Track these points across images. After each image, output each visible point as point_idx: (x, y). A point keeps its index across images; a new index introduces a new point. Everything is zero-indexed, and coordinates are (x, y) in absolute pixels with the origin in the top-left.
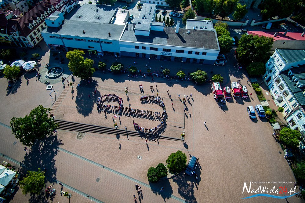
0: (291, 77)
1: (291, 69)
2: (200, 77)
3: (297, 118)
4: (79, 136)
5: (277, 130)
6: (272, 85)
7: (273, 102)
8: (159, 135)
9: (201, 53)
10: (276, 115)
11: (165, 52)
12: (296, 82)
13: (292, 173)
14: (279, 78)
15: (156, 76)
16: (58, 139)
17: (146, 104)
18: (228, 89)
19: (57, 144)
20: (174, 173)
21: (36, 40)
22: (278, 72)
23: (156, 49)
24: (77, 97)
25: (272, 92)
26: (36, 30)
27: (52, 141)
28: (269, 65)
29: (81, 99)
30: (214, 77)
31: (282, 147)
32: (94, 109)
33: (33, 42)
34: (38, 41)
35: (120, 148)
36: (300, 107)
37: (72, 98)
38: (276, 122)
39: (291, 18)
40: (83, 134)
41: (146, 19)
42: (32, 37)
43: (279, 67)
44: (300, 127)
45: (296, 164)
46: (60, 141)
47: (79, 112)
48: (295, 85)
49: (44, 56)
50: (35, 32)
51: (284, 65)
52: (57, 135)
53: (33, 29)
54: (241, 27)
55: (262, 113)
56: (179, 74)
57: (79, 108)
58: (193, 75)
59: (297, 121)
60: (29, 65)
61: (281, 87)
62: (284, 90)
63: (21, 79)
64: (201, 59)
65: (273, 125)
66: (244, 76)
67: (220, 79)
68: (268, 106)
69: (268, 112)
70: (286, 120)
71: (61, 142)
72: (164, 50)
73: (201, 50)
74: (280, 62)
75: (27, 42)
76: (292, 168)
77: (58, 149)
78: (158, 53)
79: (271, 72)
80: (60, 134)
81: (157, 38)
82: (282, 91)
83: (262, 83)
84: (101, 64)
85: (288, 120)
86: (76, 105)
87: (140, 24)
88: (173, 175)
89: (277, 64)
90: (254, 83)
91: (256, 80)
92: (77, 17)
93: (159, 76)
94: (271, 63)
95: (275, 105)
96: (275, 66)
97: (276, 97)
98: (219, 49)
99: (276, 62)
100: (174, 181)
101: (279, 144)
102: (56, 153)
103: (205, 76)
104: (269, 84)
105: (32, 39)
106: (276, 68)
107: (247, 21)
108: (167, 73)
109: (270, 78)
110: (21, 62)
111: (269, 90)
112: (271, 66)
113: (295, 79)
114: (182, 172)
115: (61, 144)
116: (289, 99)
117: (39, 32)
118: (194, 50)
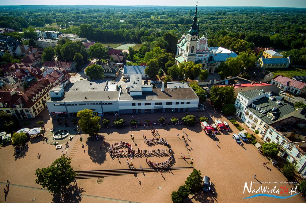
0: (255, 108)
1: (253, 103)
2: (190, 119)
3: (270, 135)
4: (99, 181)
5: (259, 148)
6: (244, 118)
7: (249, 129)
8: (172, 167)
9: (185, 103)
10: (255, 138)
11: (158, 106)
12: (260, 110)
13: (283, 175)
14: (247, 111)
15: (154, 125)
16: (78, 188)
17: (152, 146)
18: (214, 126)
19: (78, 192)
20: (194, 193)
21: (37, 111)
22: (245, 107)
23: (150, 104)
24: (88, 150)
25: (246, 123)
26: (37, 103)
27: (73, 191)
28: (237, 104)
29: (93, 151)
30: (201, 119)
31: (268, 159)
32: (107, 157)
33: (35, 113)
34: (39, 112)
35: (140, 184)
36: (269, 126)
37: (84, 152)
38: (257, 142)
39: (240, 77)
40: (102, 179)
41: (136, 84)
42: (34, 109)
43: (245, 103)
44: (275, 141)
45: (282, 168)
46: (81, 189)
47: (94, 161)
48: (260, 113)
49: (47, 123)
50: (37, 104)
51: (247, 101)
52: (77, 184)
53: (35, 102)
54: (207, 85)
55: (245, 138)
56: (173, 120)
57: (93, 158)
58: (184, 119)
59: (271, 137)
60: (36, 131)
61: (251, 117)
62: (254, 118)
63: (27, 144)
64: (186, 108)
65: (255, 145)
66: (222, 116)
67: (205, 119)
68: (247, 133)
69: (248, 136)
70: (263, 140)
71: (83, 190)
72: (157, 104)
73: (185, 101)
74: (244, 100)
75: (30, 113)
76: (281, 172)
77: (81, 196)
78: (152, 107)
79: (240, 108)
80: (80, 183)
81: (149, 96)
82: (253, 120)
83: (236, 118)
84: (105, 121)
85: (265, 139)
86: (90, 157)
87: (133, 87)
88: (193, 195)
89: (242, 102)
90: (231, 119)
91: (232, 117)
92: (74, 90)
93: (156, 125)
94: (238, 103)
95: (252, 131)
96: (241, 104)
97: (250, 126)
98: (198, 98)
99: (241, 101)
100: (196, 200)
101: (265, 157)
102: (80, 199)
103: (194, 118)
104: (241, 118)
105: (34, 110)
106: (243, 105)
107: (211, 81)
108: (163, 121)
109: (241, 113)
110: (26, 130)
111: (243, 122)
112: (239, 105)
113: (258, 108)
114: (200, 192)
115: (83, 191)
116: (260, 123)
117: (39, 104)
118: (180, 101)
